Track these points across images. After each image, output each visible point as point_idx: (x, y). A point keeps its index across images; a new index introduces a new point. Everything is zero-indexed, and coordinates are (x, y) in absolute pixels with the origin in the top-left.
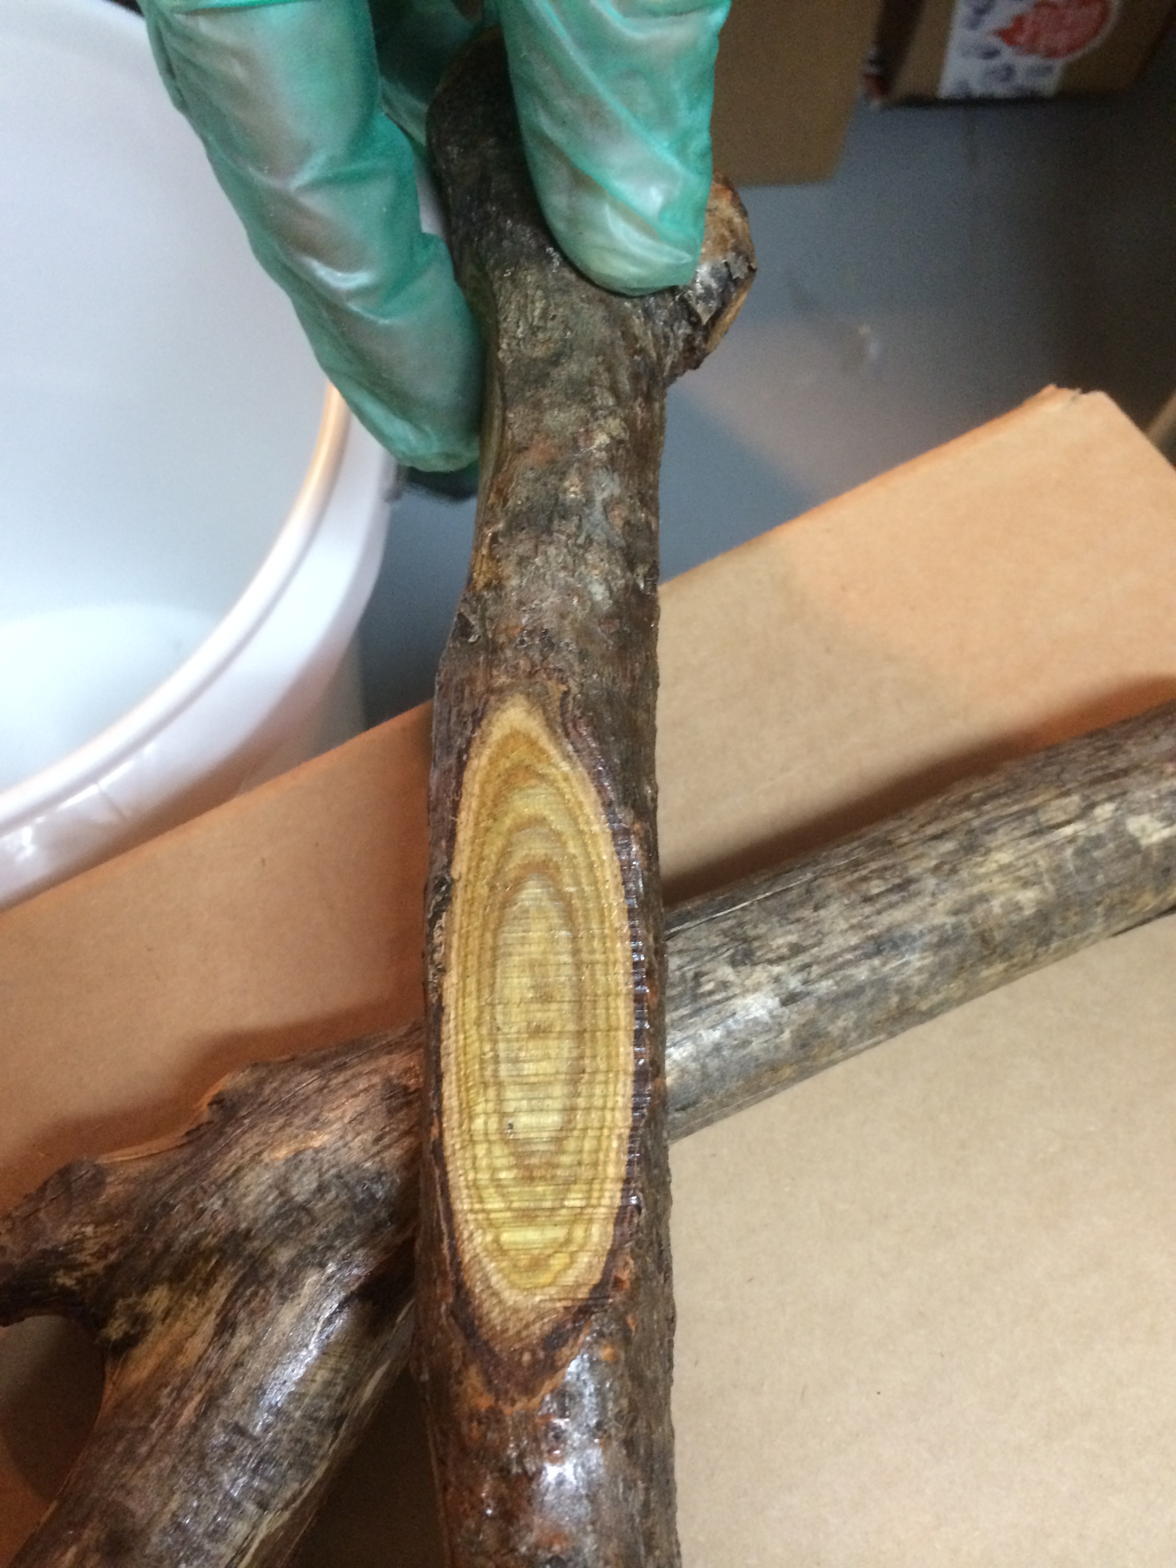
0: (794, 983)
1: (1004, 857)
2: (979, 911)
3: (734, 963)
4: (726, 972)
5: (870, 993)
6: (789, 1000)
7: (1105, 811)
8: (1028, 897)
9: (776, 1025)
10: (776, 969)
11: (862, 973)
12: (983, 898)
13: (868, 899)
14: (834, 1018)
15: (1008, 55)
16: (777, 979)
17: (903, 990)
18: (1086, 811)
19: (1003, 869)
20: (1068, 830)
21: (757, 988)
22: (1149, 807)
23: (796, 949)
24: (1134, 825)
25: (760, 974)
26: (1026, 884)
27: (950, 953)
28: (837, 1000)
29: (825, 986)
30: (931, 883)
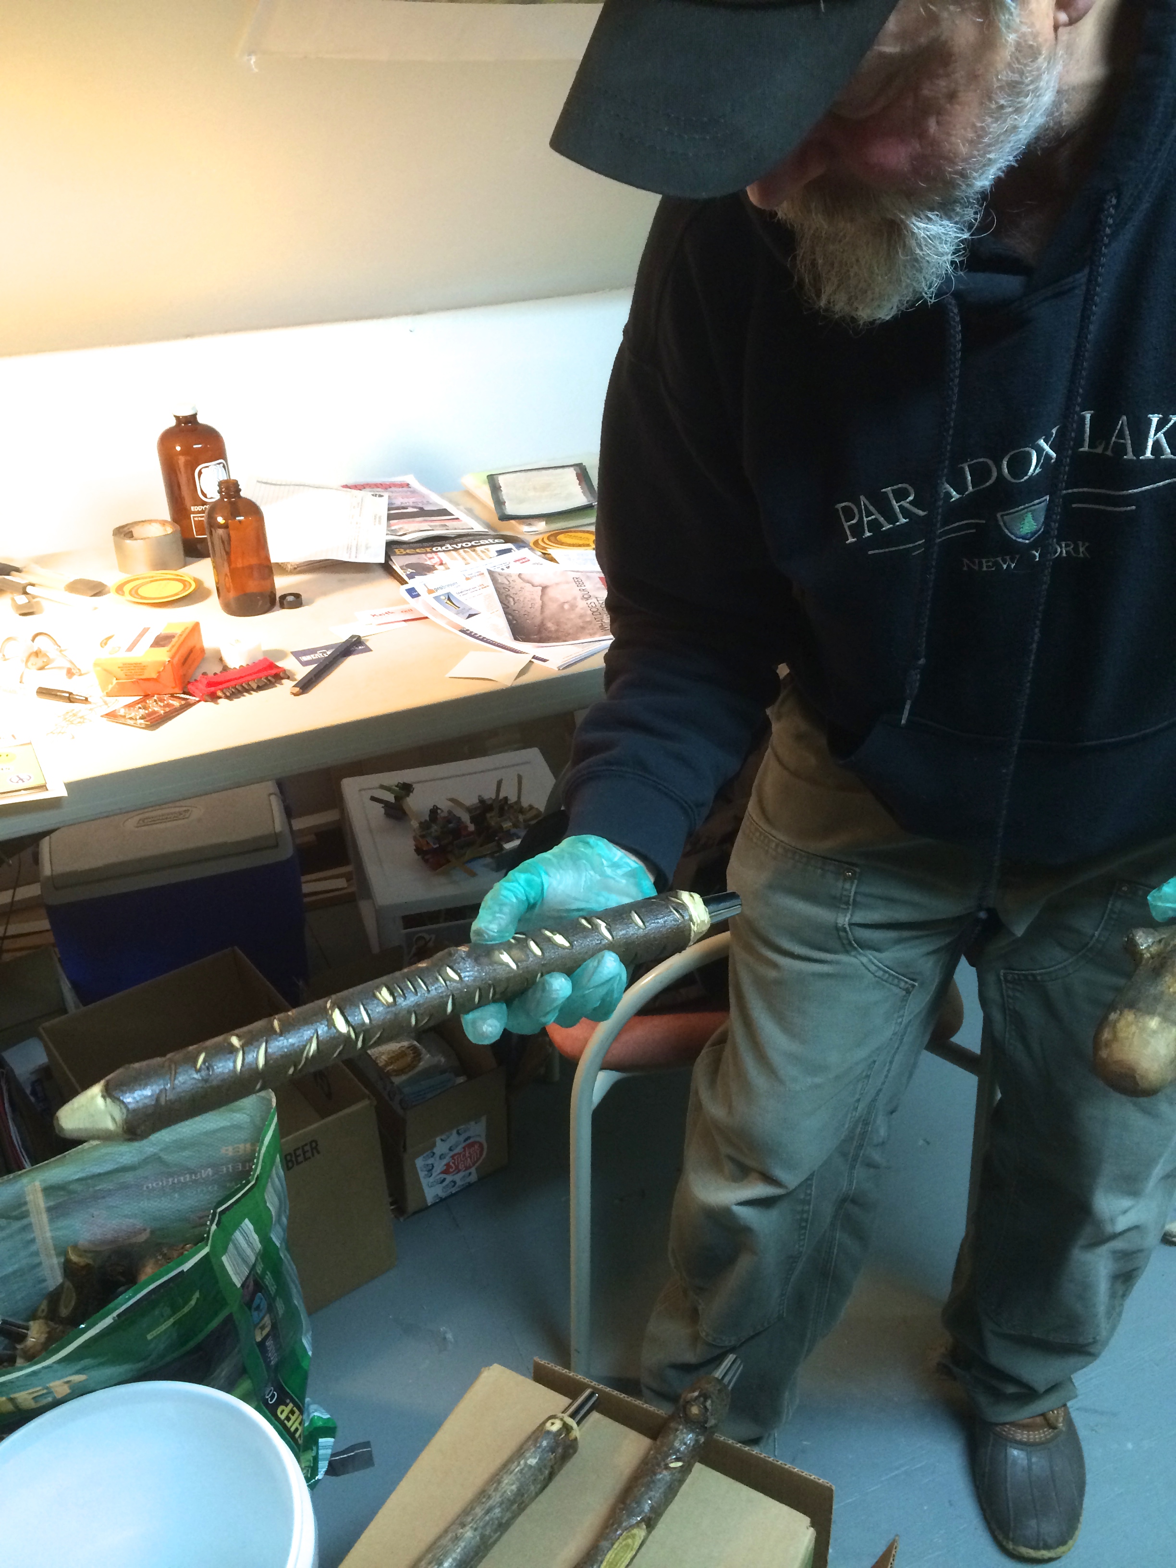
0: (475, 1526)
1: (506, 1481)
2: (505, 1495)
3: (462, 1528)
4: (461, 1531)
5: (491, 1523)
6: (476, 1530)
7: (522, 1462)
8: (514, 1487)
9: (474, 1537)
10: (471, 1525)
11: (487, 1518)
12: (505, 1492)
13: (483, 1503)
14: (486, 1530)
15: (449, 1178)
16: (471, 1527)
17: (497, 1518)
18: (519, 1464)
19: (507, 1484)
20: (517, 1470)
21: (468, 1531)
22: (530, 1457)
23: (473, 1520)
24: (529, 1462)
25: (467, 1528)
26: (512, 1484)
27: (504, 1506)
28: (484, 1527)
29: (481, 1524)
30: (494, 1494)
